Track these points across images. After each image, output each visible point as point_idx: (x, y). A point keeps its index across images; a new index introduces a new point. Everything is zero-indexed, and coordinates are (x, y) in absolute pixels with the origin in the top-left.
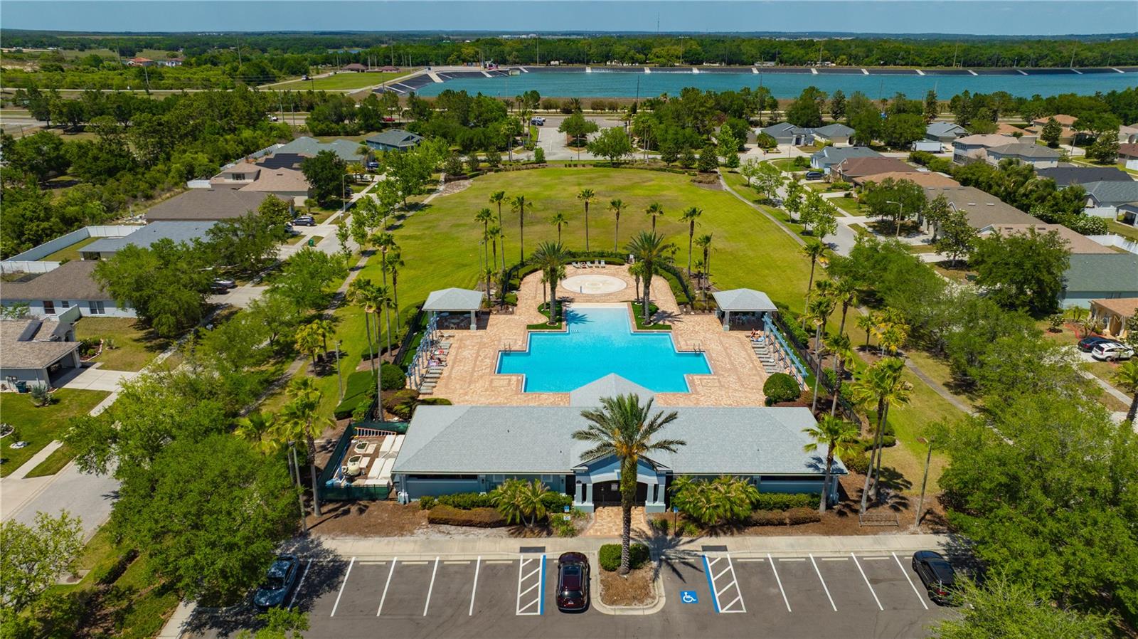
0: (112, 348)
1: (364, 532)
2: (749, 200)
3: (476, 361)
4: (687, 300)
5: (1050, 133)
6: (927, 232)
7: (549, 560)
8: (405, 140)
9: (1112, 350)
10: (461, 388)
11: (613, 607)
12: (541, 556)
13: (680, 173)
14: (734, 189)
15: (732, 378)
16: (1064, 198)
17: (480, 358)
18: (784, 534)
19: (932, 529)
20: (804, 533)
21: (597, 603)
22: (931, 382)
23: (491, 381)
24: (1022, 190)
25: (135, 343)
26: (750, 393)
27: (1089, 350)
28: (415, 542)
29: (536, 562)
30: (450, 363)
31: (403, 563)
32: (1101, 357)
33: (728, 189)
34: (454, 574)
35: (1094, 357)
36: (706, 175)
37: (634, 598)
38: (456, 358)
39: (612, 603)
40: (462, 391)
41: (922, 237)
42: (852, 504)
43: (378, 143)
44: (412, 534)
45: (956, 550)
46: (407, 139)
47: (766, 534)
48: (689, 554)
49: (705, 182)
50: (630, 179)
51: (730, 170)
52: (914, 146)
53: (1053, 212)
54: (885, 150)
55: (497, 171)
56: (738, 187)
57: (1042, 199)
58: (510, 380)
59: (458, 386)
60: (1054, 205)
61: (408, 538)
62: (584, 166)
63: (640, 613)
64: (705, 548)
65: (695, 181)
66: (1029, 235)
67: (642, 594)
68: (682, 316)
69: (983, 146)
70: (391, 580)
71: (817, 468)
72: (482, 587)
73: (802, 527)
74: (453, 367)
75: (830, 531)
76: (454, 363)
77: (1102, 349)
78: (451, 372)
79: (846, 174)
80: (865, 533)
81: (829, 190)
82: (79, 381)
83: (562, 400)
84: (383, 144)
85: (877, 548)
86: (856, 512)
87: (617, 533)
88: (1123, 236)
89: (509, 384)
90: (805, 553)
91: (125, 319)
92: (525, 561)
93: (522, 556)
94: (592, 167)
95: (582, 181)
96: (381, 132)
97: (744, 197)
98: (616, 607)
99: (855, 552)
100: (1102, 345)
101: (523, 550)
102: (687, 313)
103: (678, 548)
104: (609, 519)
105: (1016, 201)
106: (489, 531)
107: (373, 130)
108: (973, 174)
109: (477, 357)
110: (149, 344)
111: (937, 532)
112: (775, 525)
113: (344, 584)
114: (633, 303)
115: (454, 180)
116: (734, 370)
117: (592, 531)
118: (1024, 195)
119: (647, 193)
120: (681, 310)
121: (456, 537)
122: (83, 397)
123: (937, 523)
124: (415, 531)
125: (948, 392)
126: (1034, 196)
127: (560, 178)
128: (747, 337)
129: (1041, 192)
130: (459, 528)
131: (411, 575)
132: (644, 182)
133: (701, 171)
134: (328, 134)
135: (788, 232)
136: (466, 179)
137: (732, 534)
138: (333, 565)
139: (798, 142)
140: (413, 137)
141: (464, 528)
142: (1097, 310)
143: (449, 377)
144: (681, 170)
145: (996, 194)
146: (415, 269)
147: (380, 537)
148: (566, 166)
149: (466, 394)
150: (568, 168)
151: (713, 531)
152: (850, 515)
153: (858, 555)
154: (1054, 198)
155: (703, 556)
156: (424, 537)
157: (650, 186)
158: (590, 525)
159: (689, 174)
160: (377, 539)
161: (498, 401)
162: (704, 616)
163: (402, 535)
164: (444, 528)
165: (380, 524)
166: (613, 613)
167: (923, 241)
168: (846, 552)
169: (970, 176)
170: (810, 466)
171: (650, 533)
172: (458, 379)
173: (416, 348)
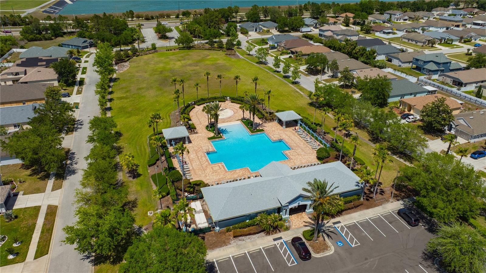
0: (21, 183)
1: (211, 248)
2: (253, 62)
3: (199, 159)
4: (262, 116)
5: (346, 21)
6: (328, 72)
7: (286, 241)
8: (83, 43)
9: (413, 118)
10: (202, 174)
11: (319, 254)
12: (282, 241)
13: (218, 50)
14: (244, 57)
15: (300, 150)
16: (370, 54)
17: (200, 158)
18: (355, 212)
19: (396, 199)
20: (361, 210)
21: (314, 255)
22: (364, 140)
23: (212, 168)
24: (354, 51)
25: (30, 177)
26: (310, 155)
27: (405, 119)
28: (233, 247)
29: (282, 243)
31: (235, 257)
32: (410, 121)
33: (242, 57)
34: (256, 255)
35: (407, 121)
36: (230, 51)
37: (324, 249)
38: (190, 159)
39: (318, 253)
41: (327, 75)
42: (368, 195)
43: (69, 45)
44: (230, 244)
45: (407, 205)
46: (85, 42)
47: (349, 213)
48: (330, 227)
49: (232, 55)
50: (199, 56)
51: (238, 47)
52: (301, 30)
53: (366, 59)
54: (290, 32)
55: (137, 56)
56: (245, 56)
57: (362, 55)
58: (219, 166)
59: (201, 173)
60: (367, 57)
61: (229, 246)
62: (175, 50)
63: (328, 254)
64: (334, 223)
65: (227, 54)
66: (378, 78)
67: (326, 248)
68: (264, 124)
69: (330, 30)
70: (235, 265)
71: (359, 186)
72: (270, 259)
73: (359, 207)
75: (368, 207)
76: (191, 162)
77: (410, 118)
78: (192, 167)
79: (287, 47)
80: (378, 206)
81: (281, 55)
82: (19, 203)
83: (245, 172)
84: (71, 45)
85: (385, 210)
86: (371, 198)
87: (302, 225)
88: (392, 68)
89: (220, 168)
90: (364, 217)
91: (14, 165)
92: (278, 244)
93: (276, 242)
94: (178, 50)
95: (180, 59)
96: (63, 37)
97: (251, 61)
98: (321, 254)
99: (379, 213)
100: (409, 117)
101: (275, 240)
102: (265, 122)
103: (326, 226)
104: (296, 220)
105: (351, 55)
106: (257, 235)
107: (59, 36)
108: (333, 44)
109: (198, 157)
110: (38, 177)
111: (398, 200)
112: (351, 209)
113: (219, 271)
114: (242, 120)
115: (120, 63)
116: (298, 146)
117: (293, 226)
118: (355, 53)
119: (211, 63)
120: (262, 121)
121: (247, 241)
122: (28, 212)
123: (397, 197)
124: (230, 242)
125: (372, 143)
126: (359, 53)
127: (169, 58)
128: (293, 130)
129: (361, 52)
130: (246, 237)
131: (241, 260)
132: (206, 57)
133: (227, 49)
134: (36, 40)
135: (279, 78)
136: (125, 62)
137: (339, 216)
138: (208, 265)
139: (256, 31)
140: (87, 41)
141: (248, 236)
142: (401, 102)
143: (193, 169)
144: (218, 49)
145: (343, 53)
146: (137, 115)
147: (219, 248)
148: (167, 51)
149: (206, 176)
150: (168, 52)
151: (333, 216)
152: (370, 200)
153: (381, 214)
154: (367, 54)
155: (335, 227)
156: (235, 244)
157: (210, 59)
158: (291, 224)
159: (222, 51)
160: (218, 249)
162: (348, 249)
163: (227, 245)
164: (240, 238)
165: (215, 242)
166: (320, 257)
167: (328, 77)
168: (376, 214)
169: (331, 45)
170: (356, 186)
171: (313, 222)
172: (198, 170)
173: (170, 157)
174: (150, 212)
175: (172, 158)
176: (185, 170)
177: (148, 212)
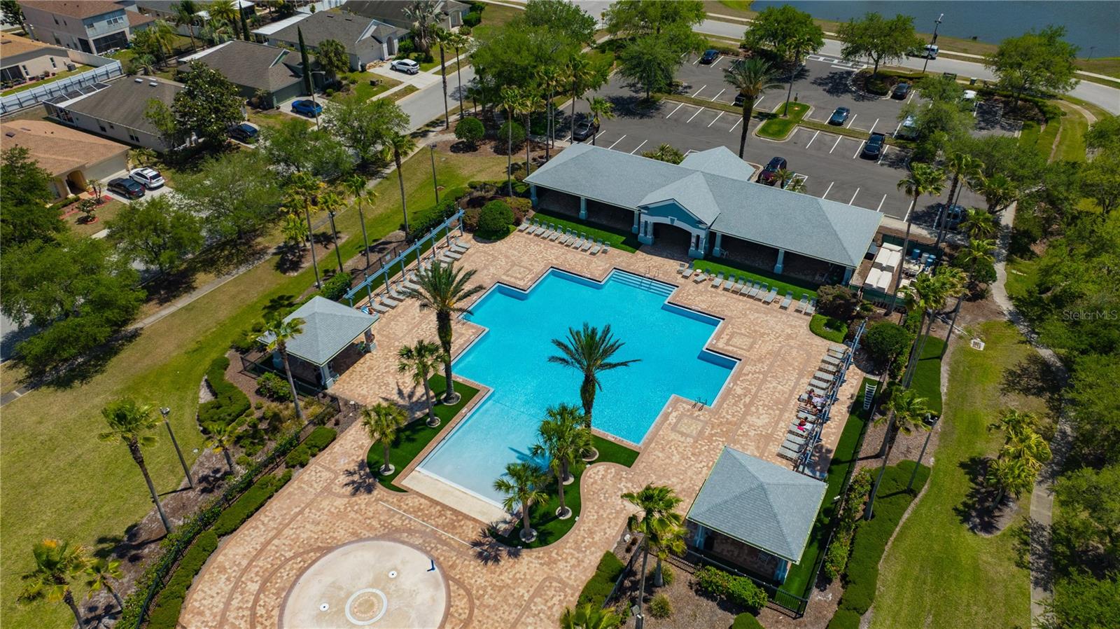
10: (792, 347)
17: (747, 400)
23: (751, 347)
30: (794, 401)
38: (782, 411)
40: (792, 343)
58: (727, 344)
59: (794, 352)
74: (792, 392)
76: (788, 401)
78: (797, 383)
89: (732, 336)
109: (751, 403)
143: (801, 375)
149: (789, 337)
161: (756, 315)
172: (791, 365)
173: (835, 461)
174: (976, 348)
175: (831, 456)
176: (830, 377)
177: (982, 349)
